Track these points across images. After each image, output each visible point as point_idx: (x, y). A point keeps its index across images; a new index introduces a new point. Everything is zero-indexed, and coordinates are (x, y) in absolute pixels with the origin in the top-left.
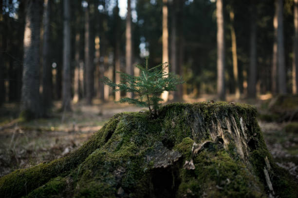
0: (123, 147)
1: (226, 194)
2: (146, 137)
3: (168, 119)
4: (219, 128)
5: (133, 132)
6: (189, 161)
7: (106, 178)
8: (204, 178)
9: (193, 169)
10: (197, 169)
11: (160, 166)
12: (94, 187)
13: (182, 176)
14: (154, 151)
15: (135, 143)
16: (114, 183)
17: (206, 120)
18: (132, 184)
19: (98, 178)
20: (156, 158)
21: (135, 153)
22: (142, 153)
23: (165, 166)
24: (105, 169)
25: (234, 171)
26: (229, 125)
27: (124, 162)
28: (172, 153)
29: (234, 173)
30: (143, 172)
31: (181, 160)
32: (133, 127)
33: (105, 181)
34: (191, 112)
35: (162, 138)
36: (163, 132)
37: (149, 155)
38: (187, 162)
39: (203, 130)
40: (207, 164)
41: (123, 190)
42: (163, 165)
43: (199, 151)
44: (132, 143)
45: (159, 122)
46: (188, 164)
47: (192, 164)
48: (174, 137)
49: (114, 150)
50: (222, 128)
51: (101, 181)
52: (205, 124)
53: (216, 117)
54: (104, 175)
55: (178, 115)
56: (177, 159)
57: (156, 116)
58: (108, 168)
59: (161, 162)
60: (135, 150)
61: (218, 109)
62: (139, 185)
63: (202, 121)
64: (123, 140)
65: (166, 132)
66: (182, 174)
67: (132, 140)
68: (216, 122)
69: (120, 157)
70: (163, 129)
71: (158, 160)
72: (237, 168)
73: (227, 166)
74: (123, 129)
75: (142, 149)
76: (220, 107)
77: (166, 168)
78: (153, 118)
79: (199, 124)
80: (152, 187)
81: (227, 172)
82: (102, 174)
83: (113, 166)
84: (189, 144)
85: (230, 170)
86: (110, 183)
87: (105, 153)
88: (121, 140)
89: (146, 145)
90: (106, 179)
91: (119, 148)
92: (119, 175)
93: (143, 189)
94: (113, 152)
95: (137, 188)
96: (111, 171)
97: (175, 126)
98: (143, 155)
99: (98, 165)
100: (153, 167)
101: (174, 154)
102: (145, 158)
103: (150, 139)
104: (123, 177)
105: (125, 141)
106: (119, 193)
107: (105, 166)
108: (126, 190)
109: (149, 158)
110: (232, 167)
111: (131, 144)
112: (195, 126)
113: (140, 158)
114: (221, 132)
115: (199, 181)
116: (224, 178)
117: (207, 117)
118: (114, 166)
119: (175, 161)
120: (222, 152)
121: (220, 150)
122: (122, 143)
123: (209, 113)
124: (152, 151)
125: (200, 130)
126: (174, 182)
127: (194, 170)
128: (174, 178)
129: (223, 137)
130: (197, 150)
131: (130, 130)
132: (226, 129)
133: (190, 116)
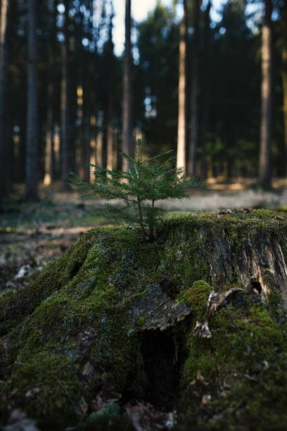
0: (96, 291)
1: (262, 389)
2: (135, 276)
3: (172, 246)
4: (254, 264)
5: (113, 265)
6: (202, 322)
7: (65, 346)
8: (225, 356)
9: (208, 337)
10: (216, 338)
11: (155, 328)
12: (44, 364)
13: (189, 346)
14: (146, 300)
15: (115, 285)
16: (77, 356)
17: (233, 249)
18: (108, 357)
19: (51, 345)
20: (149, 313)
21: (115, 304)
22: (127, 303)
23: (162, 329)
24: (63, 330)
25: (277, 345)
26: (271, 259)
27: (96, 318)
28: (174, 306)
29: (276, 348)
30: (126, 335)
31: (189, 320)
32: (113, 257)
33: (62, 351)
34: (210, 235)
35: (161, 278)
36: (162, 267)
37: (137, 307)
38: (198, 325)
39: (228, 267)
40: (231, 330)
41: (92, 368)
42: (159, 326)
43: (219, 308)
44: (110, 284)
45: (156, 249)
46: (200, 327)
47: (207, 328)
48: (179, 278)
49: (81, 296)
50: (260, 264)
51: (57, 353)
52: (232, 257)
53: (250, 245)
54: (62, 340)
55: (187, 239)
56: (183, 318)
57: (152, 240)
58: (69, 330)
59: (156, 321)
60: (114, 298)
61: (254, 232)
62: (120, 358)
63: (227, 251)
64: (97, 279)
65: (167, 268)
66: (190, 343)
67: (110, 279)
68: (249, 254)
69: (90, 310)
70: (162, 262)
71: (152, 316)
72: (282, 340)
73: (265, 335)
74: (96, 260)
75: (128, 295)
76: (257, 229)
77: (164, 331)
78: (148, 241)
79: (222, 256)
80: (140, 359)
81: (265, 347)
82: (59, 339)
83: (76, 326)
84: (202, 292)
85: (269, 343)
86: (71, 356)
87: (66, 301)
88: (92, 279)
89: (134, 288)
90: (65, 349)
91: (88, 293)
92: (86, 341)
93: (126, 365)
94: (80, 300)
95: (115, 363)
96: (74, 335)
97: (183, 258)
98: (128, 306)
99: (52, 323)
100: (144, 328)
101: (177, 307)
102: (130, 312)
103: (141, 277)
104: (93, 345)
105: (99, 281)
106: (84, 373)
107: (63, 325)
108: (98, 368)
109: (137, 311)
110: (274, 337)
111: (109, 288)
112: (215, 260)
113: (122, 312)
114: (257, 271)
115: (217, 358)
116: (260, 359)
117: (236, 244)
118: (79, 325)
119: (178, 320)
120: (258, 309)
121: (254, 304)
122: (93, 286)
123: (239, 237)
124: (142, 300)
125: (223, 268)
126: (176, 354)
127: (210, 338)
128: (177, 347)
129: (261, 280)
130: (215, 305)
131: (109, 263)
132: (267, 266)
133: (207, 241)
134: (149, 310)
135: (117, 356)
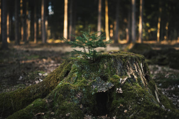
0: (78, 80)
1: (143, 106)
2: (90, 74)
3: (102, 64)
4: (131, 69)
5: (83, 71)
6: (119, 88)
7: (73, 99)
8: (128, 98)
9: (122, 93)
10: (124, 93)
11: (102, 91)
12: (68, 105)
13: (114, 97)
14: (96, 82)
15: (85, 78)
16: (78, 102)
17: (124, 65)
18: (87, 102)
19: (68, 99)
20: (98, 87)
21: (86, 84)
22: (90, 84)
23: (104, 91)
24: (71, 94)
25: (143, 93)
26: (136, 67)
27: (81, 89)
28: (107, 84)
29: (144, 94)
30: (92, 95)
31: (114, 88)
32: (83, 68)
33: (73, 101)
34: (115, 60)
35: (100, 75)
36: (99, 71)
37: (94, 85)
38: (117, 89)
39: (123, 70)
40: (129, 90)
42: (103, 90)
43: (124, 83)
44: (83, 78)
45: (96, 65)
46: (118, 90)
47: (121, 90)
48: (107, 74)
49: (74, 82)
50: (133, 69)
51: (71, 101)
52: (124, 67)
53: (129, 63)
54: (72, 97)
55: (108, 61)
56: (111, 87)
57: (94, 62)
58: (73, 94)
59: (102, 89)
60: (86, 82)
61: (130, 59)
62: (91, 102)
63: (122, 65)
64: (78, 76)
65: (101, 71)
66: (114, 95)
67: (83, 76)
68: (129, 66)
69: (79, 86)
70: (99, 69)
71: (100, 88)
73: (140, 91)
74: (76, 69)
75: (90, 82)
76: (131, 58)
78: (92, 63)
79: (120, 67)
80: (96, 103)
81: (141, 94)
82: (70, 97)
83: (75, 92)
84: (117, 78)
85: (141, 93)
86: (76, 102)
87: (69, 84)
88: (76, 76)
89: (91, 78)
90: (73, 100)
91: (76, 81)
92: (80, 97)
93: (93, 104)
94: (73, 83)
95: (90, 104)
96: (75, 95)
97: (107, 68)
98: (91, 85)
99: (66, 92)
100: (97, 92)
101: (108, 84)
102: (92, 87)
103: (93, 75)
104: (82, 98)
105: (78, 77)
106: (81, 107)
107: (71, 92)
108: (84, 106)
109: (94, 86)
110: (142, 91)
111: (83, 79)
112: (118, 68)
113: (89, 87)
114: (132, 71)
115: (125, 99)
116: (140, 97)
117: (124, 63)
118: (76, 92)
119: (110, 88)
120: (135, 83)
121: (134, 82)
122: (77, 79)
123: (125, 61)
124: (95, 83)
125: (121, 71)
126: (108, 100)
128: (109, 97)
129: (134, 74)
130: (123, 82)
131: (81, 70)
132: (135, 70)
133: (115, 62)
134: (98, 86)
135: (90, 101)
